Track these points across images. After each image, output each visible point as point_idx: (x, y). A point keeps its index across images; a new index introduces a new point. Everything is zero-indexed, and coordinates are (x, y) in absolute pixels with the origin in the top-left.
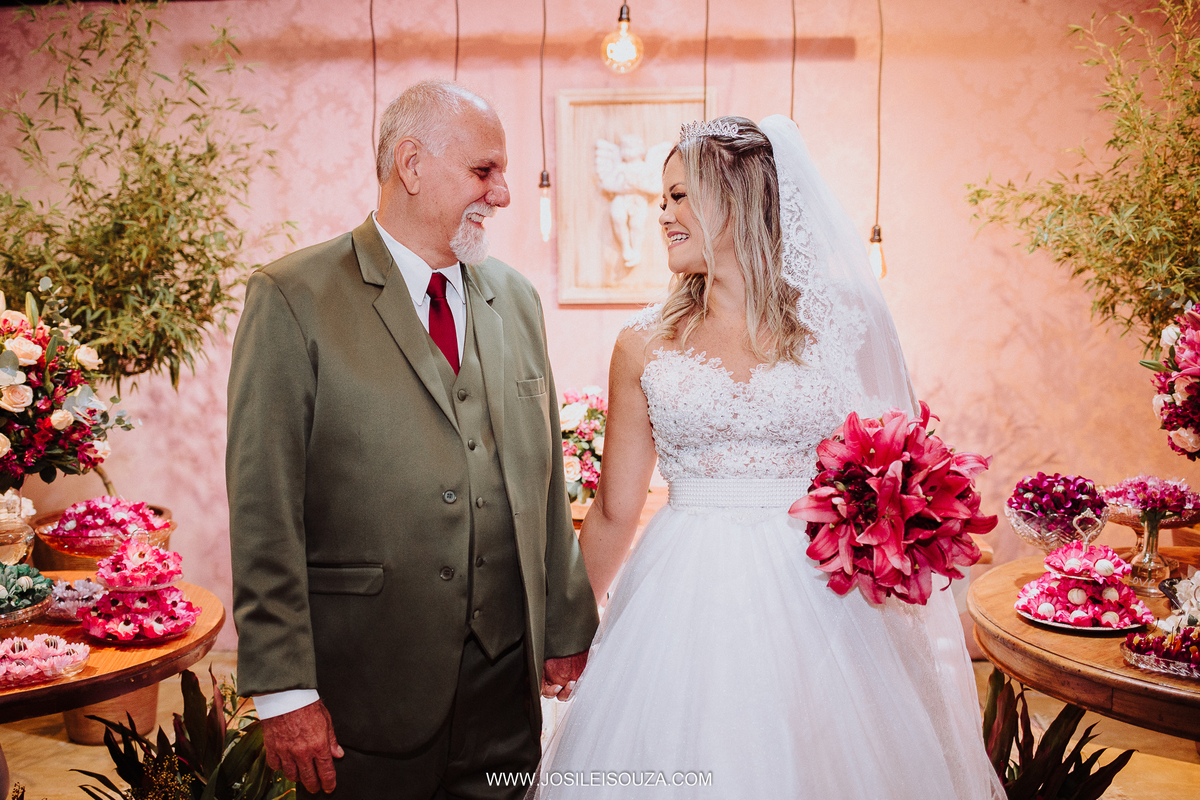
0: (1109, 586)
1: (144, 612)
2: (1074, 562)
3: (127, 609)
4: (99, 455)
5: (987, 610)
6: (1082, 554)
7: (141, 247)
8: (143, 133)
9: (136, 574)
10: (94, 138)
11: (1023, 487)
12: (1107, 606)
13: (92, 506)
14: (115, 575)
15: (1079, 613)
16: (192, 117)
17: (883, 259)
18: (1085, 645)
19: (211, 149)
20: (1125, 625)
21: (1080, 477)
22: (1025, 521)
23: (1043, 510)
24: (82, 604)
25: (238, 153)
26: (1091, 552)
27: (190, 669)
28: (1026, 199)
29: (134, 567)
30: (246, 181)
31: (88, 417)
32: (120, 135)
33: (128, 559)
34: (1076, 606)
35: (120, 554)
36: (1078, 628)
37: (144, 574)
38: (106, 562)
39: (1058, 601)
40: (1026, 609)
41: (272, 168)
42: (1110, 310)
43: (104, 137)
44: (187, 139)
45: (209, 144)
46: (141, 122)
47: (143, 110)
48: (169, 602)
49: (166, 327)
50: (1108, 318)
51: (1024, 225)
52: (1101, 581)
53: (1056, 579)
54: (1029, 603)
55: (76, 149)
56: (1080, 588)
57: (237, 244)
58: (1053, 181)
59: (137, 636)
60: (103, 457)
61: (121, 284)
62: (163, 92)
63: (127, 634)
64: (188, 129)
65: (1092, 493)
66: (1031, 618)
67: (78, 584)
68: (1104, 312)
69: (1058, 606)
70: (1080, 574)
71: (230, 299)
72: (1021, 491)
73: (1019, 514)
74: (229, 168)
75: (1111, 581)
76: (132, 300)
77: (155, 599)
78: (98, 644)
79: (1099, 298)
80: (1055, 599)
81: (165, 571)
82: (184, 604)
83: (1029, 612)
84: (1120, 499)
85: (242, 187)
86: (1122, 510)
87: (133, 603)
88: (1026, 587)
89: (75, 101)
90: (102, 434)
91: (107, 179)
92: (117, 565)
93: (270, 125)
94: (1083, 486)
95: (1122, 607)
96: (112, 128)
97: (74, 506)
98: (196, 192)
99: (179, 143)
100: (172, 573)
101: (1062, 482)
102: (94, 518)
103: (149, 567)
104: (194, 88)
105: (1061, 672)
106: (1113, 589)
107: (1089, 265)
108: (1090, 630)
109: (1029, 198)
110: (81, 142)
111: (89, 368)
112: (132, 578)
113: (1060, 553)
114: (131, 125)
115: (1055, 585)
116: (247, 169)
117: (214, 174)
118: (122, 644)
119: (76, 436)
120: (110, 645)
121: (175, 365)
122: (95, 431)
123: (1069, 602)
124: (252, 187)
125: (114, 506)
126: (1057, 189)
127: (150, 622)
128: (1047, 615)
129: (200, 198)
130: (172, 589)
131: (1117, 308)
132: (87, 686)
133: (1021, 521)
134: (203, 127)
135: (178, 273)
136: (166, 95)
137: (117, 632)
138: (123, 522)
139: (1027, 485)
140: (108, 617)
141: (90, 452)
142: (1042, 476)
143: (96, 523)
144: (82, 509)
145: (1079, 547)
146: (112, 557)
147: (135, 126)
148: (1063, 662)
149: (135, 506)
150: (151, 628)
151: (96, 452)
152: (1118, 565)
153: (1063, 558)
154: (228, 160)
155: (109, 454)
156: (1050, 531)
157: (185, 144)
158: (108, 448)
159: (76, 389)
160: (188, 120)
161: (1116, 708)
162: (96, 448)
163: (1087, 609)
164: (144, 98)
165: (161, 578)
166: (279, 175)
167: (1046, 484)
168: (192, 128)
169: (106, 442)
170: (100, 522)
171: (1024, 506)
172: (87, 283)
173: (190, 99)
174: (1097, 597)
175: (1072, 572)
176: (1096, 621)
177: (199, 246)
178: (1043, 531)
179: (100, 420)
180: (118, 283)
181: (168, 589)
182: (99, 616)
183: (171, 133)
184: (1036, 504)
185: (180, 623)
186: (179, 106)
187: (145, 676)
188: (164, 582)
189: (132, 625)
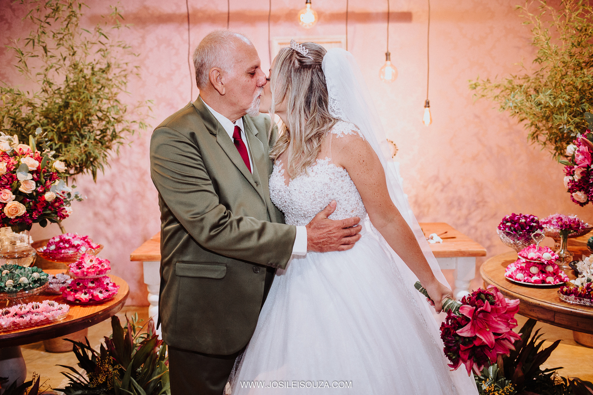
0: (549, 265)
1: (93, 288)
2: (532, 254)
3: (85, 287)
4: (67, 213)
5: (492, 277)
6: (536, 251)
7: (79, 113)
8: (77, 58)
9: (89, 270)
10: (54, 61)
11: (505, 220)
12: (548, 274)
13: (63, 238)
14: (78, 271)
15: (535, 278)
16: (100, 50)
17: (430, 115)
18: (539, 292)
19: (109, 66)
20: (557, 282)
21: (531, 215)
22: (507, 236)
23: (515, 230)
24: (61, 285)
25: (121, 68)
26: (540, 250)
27: (116, 315)
28: (496, 87)
29: (88, 267)
30: (125, 81)
31: (62, 194)
32: (64, 59)
33: (85, 263)
34: (534, 275)
35: (80, 261)
36: (536, 285)
37: (93, 270)
38: (73, 265)
39: (525, 272)
40: (510, 276)
41: (137, 74)
42: (536, 138)
43: (58, 60)
44: (98, 61)
45: (108, 64)
46: (77, 53)
47: (76, 47)
48: (105, 283)
49: (91, 151)
50: (535, 142)
51: (496, 99)
52: (546, 263)
53: (524, 263)
54: (512, 274)
55: (44, 66)
56: (535, 266)
57: (124, 111)
58: (508, 78)
59: (90, 300)
60: (69, 214)
61: (68, 131)
62: (86, 38)
63: (86, 299)
64: (98, 57)
65: (537, 222)
66: (513, 280)
67: (58, 276)
68: (533, 139)
69: (526, 275)
70: (535, 260)
71: (121, 138)
72: (505, 222)
73: (504, 232)
74: (117, 75)
75: (550, 263)
76: (74, 139)
77: (98, 282)
78: (72, 304)
79: (530, 133)
80: (524, 271)
81: (103, 268)
82: (112, 284)
83: (512, 278)
84: (548, 225)
85: (123, 84)
86: (549, 230)
87: (88, 284)
88: (509, 266)
89: (44, 42)
90: (68, 203)
91: (59, 81)
92: (79, 266)
93: (137, 54)
94: (533, 219)
95: (555, 274)
96: (62, 55)
97: (54, 238)
98: (102, 87)
99: (94, 63)
100: (106, 269)
101: (523, 217)
102: (64, 244)
103: (95, 266)
104: (102, 36)
105: (530, 305)
106: (551, 266)
107: (527, 117)
108: (541, 285)
109: (497, 87)
110: (46, 62)
111: (60, 171)
112: (87, 272)
113: (526, 250)
114: (71, 54)
115: (524, 265)
116: (126, 75)
117: (110, 77)
118: (84, 304)
119: (57, 204)
120: (77, 305)
121: (95, 170)
122: (65, 202)
123: (531, 273)
124: (128, 84)
125: (73, 238)
126: (510, 82)
127: (96, 293)
128: (521, 279)
129: (104, 90)
130: (105, 277)
131: (539, 137)
132: (69, 324)
133: (505, 236)
134: (106, 55)
135: (95, 125)
136: (88, 39)
137: (81, 298)
138: (78, 245)
139: (507, 219)
140: (76, 291)
141: (64, 212)
142: (514, 215)
143: (65, 246)
144: (57, 240)
145: (534, 247)
146: (76, 262)
147: (73, 55)
148: (531, 300)
149: (83, 237)
150: (98, 296)
151: (66, 212)
152: (553, 255)
153: (527, 253)
154: (117, 71)
155: (72, 213)
156: (519, 240)
157: (97, 63)
158: (71, 210)
159: (55, 181)
160: (98, 51)
161: (556, 321)
162: (66, 210)
163: (539, 276)
164: (77, 41)
165: (101, 272)
166: (140, 78)
167: (516, 219)
168: (101, 56)
169: (70, 207)
170: (67, 245)
171: (507, 229)
172: (53, 131)
173: (100, 42)
174: (543, 270)
175: (532, 259)
176: (543, 281)
177: (104, 113)
178: (516, 240)
179: (67, 197)
180: (67, 130)
181: (104, 277)
182: (71, 291)
183: (90, 58)
184: (512, 228)
185: (110, 293)
186: (95, 45)
187: (96, 319)
188: (102, 274)
189: (88, 295)
